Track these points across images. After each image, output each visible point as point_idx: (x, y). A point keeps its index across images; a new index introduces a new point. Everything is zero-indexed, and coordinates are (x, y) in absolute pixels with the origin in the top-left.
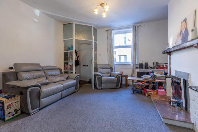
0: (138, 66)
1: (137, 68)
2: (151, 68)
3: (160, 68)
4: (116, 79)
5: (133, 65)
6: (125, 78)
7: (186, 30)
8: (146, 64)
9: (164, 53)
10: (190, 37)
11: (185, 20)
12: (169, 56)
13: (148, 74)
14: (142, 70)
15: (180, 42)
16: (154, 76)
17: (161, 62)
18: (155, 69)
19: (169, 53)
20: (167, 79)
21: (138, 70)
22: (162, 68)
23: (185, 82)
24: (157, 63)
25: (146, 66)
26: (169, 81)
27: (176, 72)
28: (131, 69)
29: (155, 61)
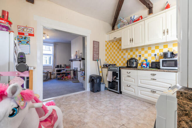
0: (56, 67)
1: (56, 68)
2: (63, 67)
3: (67, 67)
4: (46, 74)
5: (54, 66)
6: (50, 74)
7: (77, 55)
8: (61, 65)
9: (70, 60)
10: (78, 58)
11: (77, 51)
12: (71, 62)
13: (64, 70)
14: (59, 69)
15: (75, 58)
16: (67, 70)
17: (67, 64)
18: (65, 68)
19: (72, 61)
20: (71, 71)
21: (56, 69)
22: (68, 67)
23: (77, 70)
24: (66, 65)
25: (61, 67)
26: (72, 72)
27: (74, 68)
28: (52, 69)
29: (65, 64)
